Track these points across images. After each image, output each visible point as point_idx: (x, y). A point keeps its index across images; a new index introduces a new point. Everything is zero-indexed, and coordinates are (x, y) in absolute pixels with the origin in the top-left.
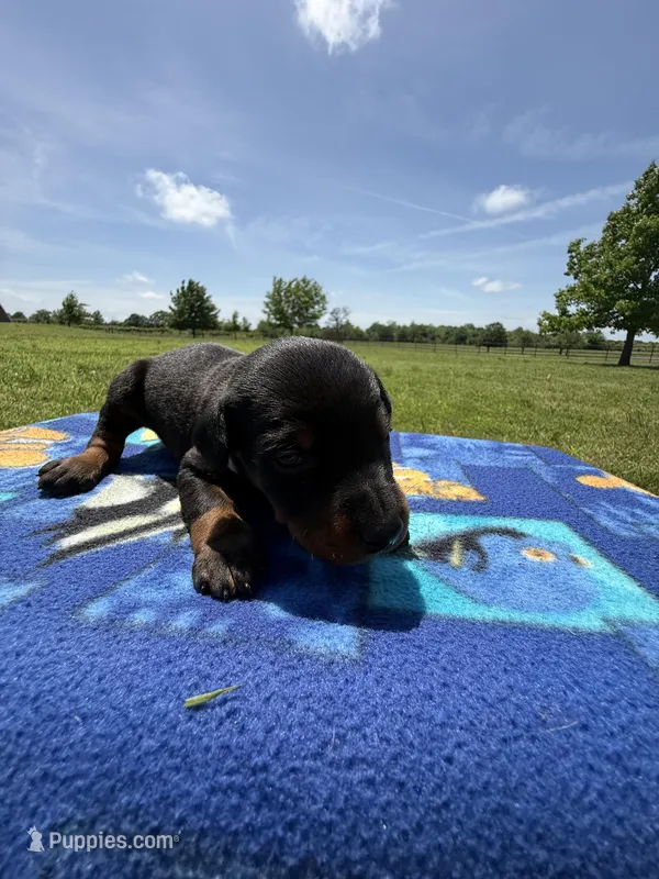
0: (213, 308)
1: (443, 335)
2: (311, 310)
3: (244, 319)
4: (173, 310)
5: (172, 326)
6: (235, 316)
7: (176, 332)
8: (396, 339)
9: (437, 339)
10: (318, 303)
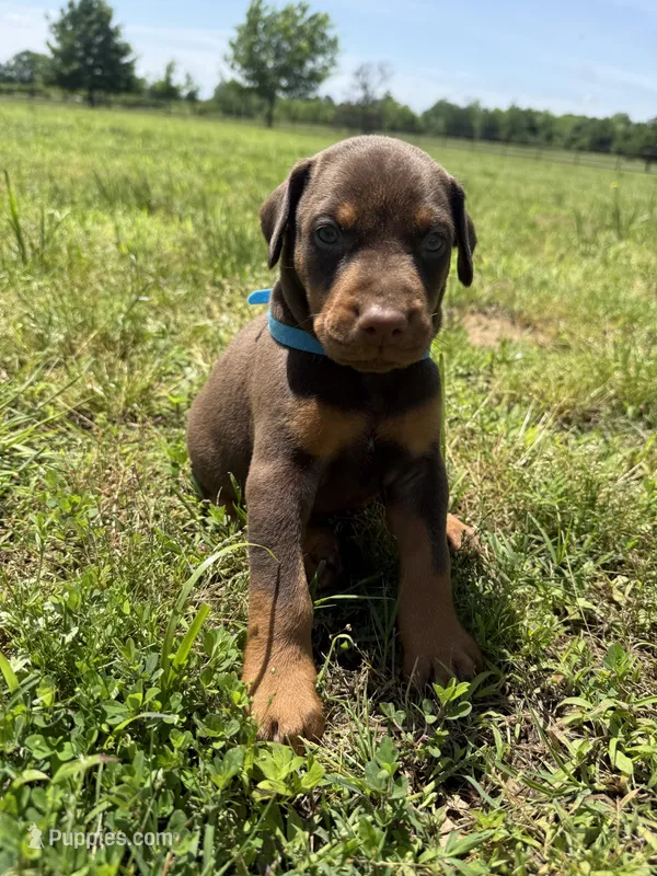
0: (125, 50)
1: (568, 131)
2: (309, 65)
3: (188, 77)
4: (54, 51)
5: (49, 83)
6: (170, 69)
7: (56, 93)
8: (478, 133)
9: (558, 141)
10: (322, 51)
